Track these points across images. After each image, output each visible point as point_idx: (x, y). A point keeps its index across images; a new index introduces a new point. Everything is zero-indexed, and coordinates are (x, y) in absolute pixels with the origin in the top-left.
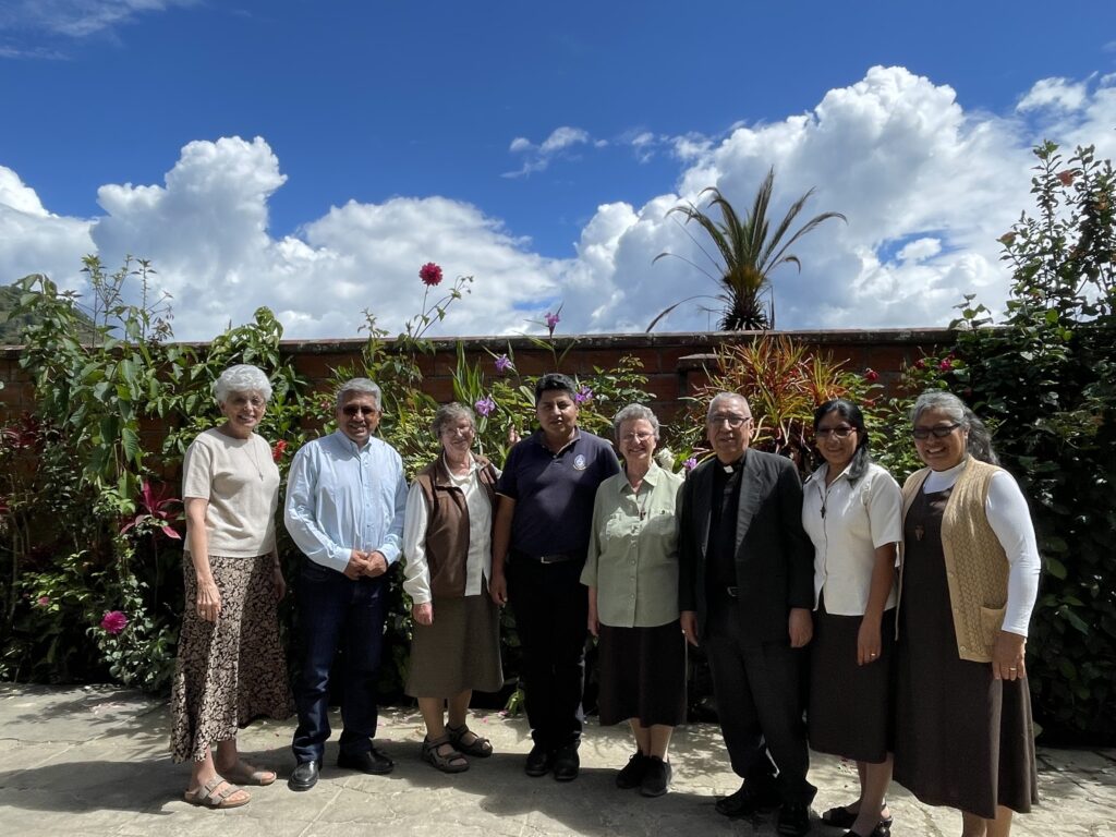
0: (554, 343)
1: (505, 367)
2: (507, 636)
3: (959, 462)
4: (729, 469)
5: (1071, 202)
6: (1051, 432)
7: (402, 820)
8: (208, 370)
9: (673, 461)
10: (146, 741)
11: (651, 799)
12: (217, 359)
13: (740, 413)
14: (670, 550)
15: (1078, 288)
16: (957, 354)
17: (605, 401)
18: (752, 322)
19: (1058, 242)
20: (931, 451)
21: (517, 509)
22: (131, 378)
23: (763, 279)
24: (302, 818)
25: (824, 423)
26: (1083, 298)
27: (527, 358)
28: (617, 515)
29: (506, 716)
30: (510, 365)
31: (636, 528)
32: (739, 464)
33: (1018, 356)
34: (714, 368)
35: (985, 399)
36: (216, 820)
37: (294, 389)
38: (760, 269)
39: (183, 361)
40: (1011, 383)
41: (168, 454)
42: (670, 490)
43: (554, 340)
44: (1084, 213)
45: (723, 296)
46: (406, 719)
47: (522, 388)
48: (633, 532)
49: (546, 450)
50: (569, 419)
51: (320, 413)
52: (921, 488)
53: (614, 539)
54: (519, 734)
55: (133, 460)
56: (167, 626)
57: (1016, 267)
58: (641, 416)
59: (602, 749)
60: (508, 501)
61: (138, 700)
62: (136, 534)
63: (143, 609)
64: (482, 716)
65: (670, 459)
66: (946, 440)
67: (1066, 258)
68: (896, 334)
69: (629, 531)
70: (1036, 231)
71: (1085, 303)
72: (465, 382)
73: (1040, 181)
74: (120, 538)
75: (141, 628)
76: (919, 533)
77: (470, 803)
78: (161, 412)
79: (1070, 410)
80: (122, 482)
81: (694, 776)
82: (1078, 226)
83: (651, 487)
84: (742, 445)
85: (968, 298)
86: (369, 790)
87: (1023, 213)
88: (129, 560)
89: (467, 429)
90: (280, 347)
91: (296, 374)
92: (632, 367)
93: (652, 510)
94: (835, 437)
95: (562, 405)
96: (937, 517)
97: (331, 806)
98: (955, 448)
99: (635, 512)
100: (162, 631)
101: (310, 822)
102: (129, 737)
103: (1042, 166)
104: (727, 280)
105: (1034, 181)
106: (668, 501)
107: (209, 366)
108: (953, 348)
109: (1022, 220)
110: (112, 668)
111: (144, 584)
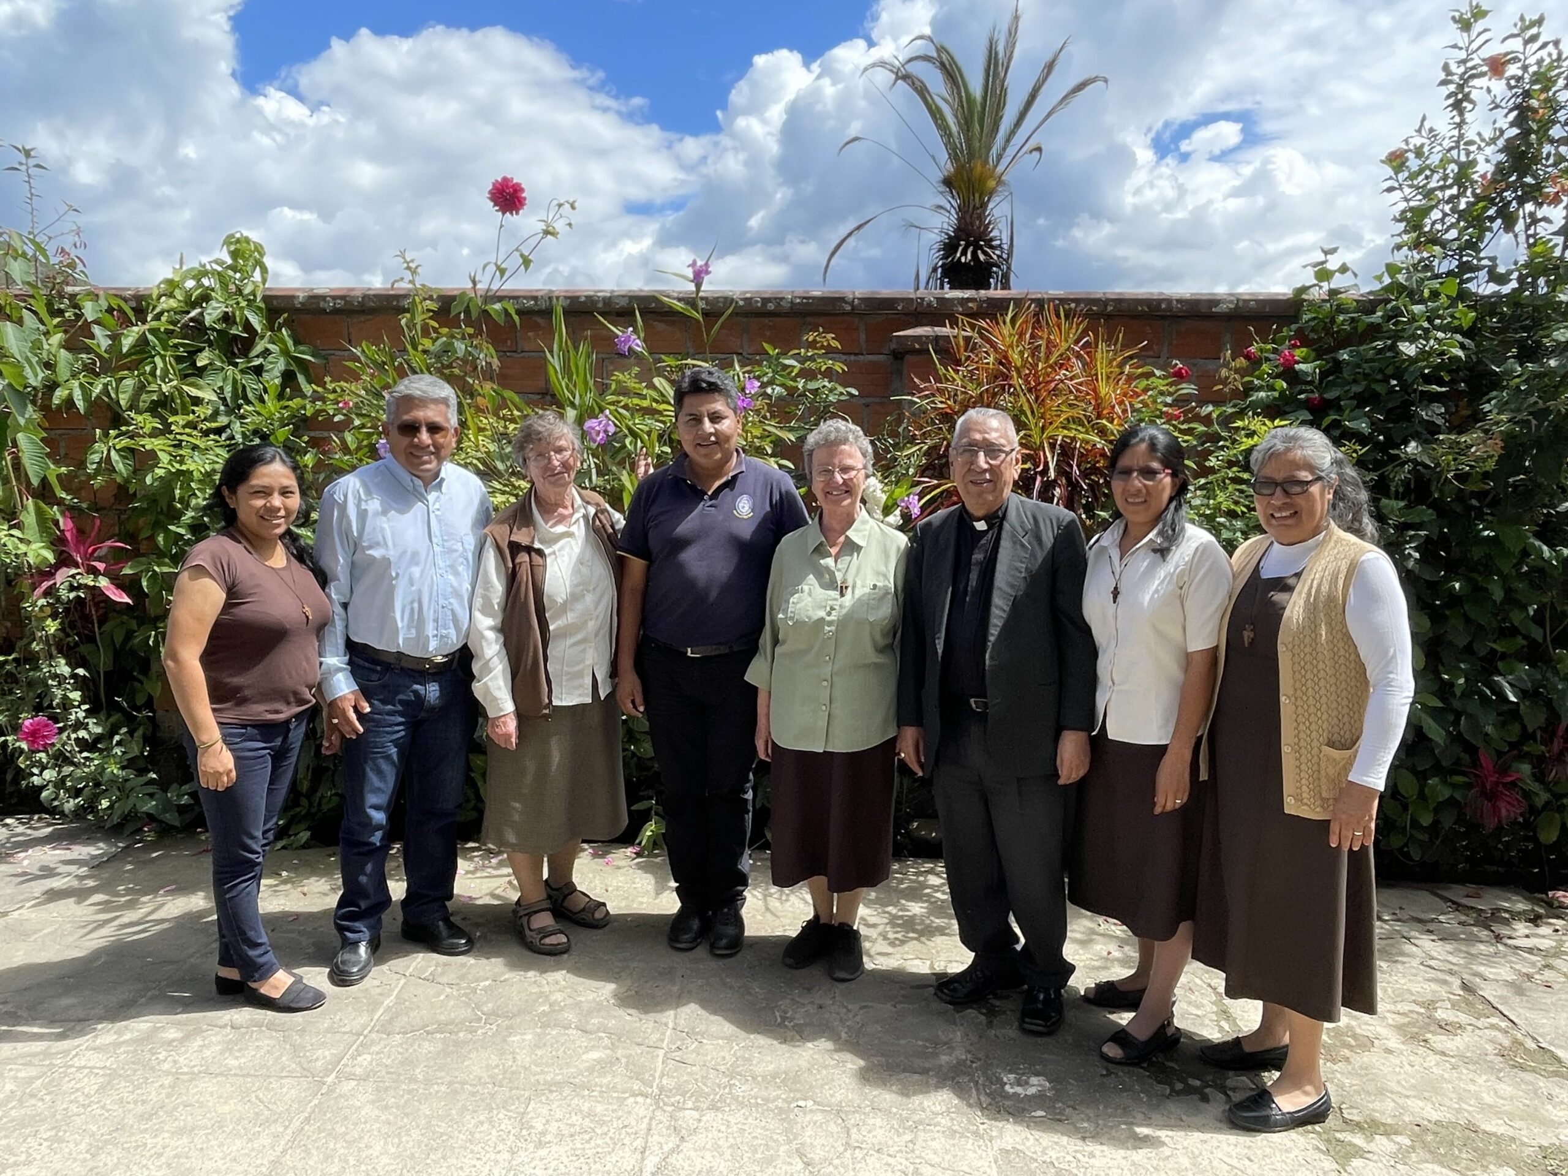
0: (701, 305)
1: (630, 348)
2: (636, 742)
3: (1316, 532)
4: (981, 526)
5: (1497, 107)
6: (1428, 462)
7: (494, 1027)
8: (150, 337)
9: (884, 497)
10: (106, 906)
11: (847, 984)
12: (164, 319)
13: (1003, 441)
14: (881, 642)
15: (1486, 241)
16: (1302, 339)
17: (780, 398)
18: (981, 247)
19: (1466, 168)
20: (1277, 515)
21: (649, 576)
22: (20, 352)
23: (1000, 182)
24: (347, 1029)
25: (1125, 461)
26: (1493, 259)
27: (660, 326)
28: (806, 588)
29: (638, 855)
30: (638, 345)
31: (832, 609)
32: (996, 519)
33: (1393, 348)
34: (946, 351)
35: (1340, 410)
36: (219, 1038)
37: (294, 367)
38: (996, 167)
39: (109, 320)
40: (1379, 388)
41: (97, 472)
42: (887, 556)
43: (702, 298)
44: (1512, 124)
45: (941, 207)
46: (494, 861)
47: (657, 381)
48: (829, 614)
49: (693, 487)
50: (728, 439)
51: (338, 411)
52: (1257, 570)
53: (799, 624)
54: (656, 882)
55: (44, 481)
56: (124, 730)
57: (1403, 205)
58: (845, 441)
59: (774, 903)
60: (637, 565)
61: (90, 840)
62: (58, 599)
63: (85, 707)
64: (602, 856)
65: (879, 494)
66: (1300, 501)
67: (1474, 194)
68: (1214, 302)
69: (822, 614)
70: (1439, 148)
71: (1495, 266)
72: (567, 371)
73: (1453, 67)
74: (34, 605)
75: (82, 734)
76: (1247, 635)
77: (591, 996)
78: (80, 404)
79: (1460, 433)
80: (29, 517)
81: (903, 942)
82: (1501, 143)
83: (857, 548)
84: (1002, 491)
85: (1326, 253)
86: (444, 980)
87: (1424, 119)
88: (54, 635)
89: (567, 454)
90: (265, 299)
91: (297, 343)
92: (822, 347)
93: (859, 583)
94: (1137, 482)
95: (715, 418)
96: (1275, 614)
97: (389, 1008)
98: (1312, 513)
99: (831, 584)
100: (117, 738)
101: (359, 1034)
102: (78, 903)
103: (1461, 44)
104: (948, 182)
105: (1446, 68)
106: (883, 569)
107: (153, 331)
108: (1294, 327)
109: (1419, 131)
110: (44, 794)
111: (81, 671)
